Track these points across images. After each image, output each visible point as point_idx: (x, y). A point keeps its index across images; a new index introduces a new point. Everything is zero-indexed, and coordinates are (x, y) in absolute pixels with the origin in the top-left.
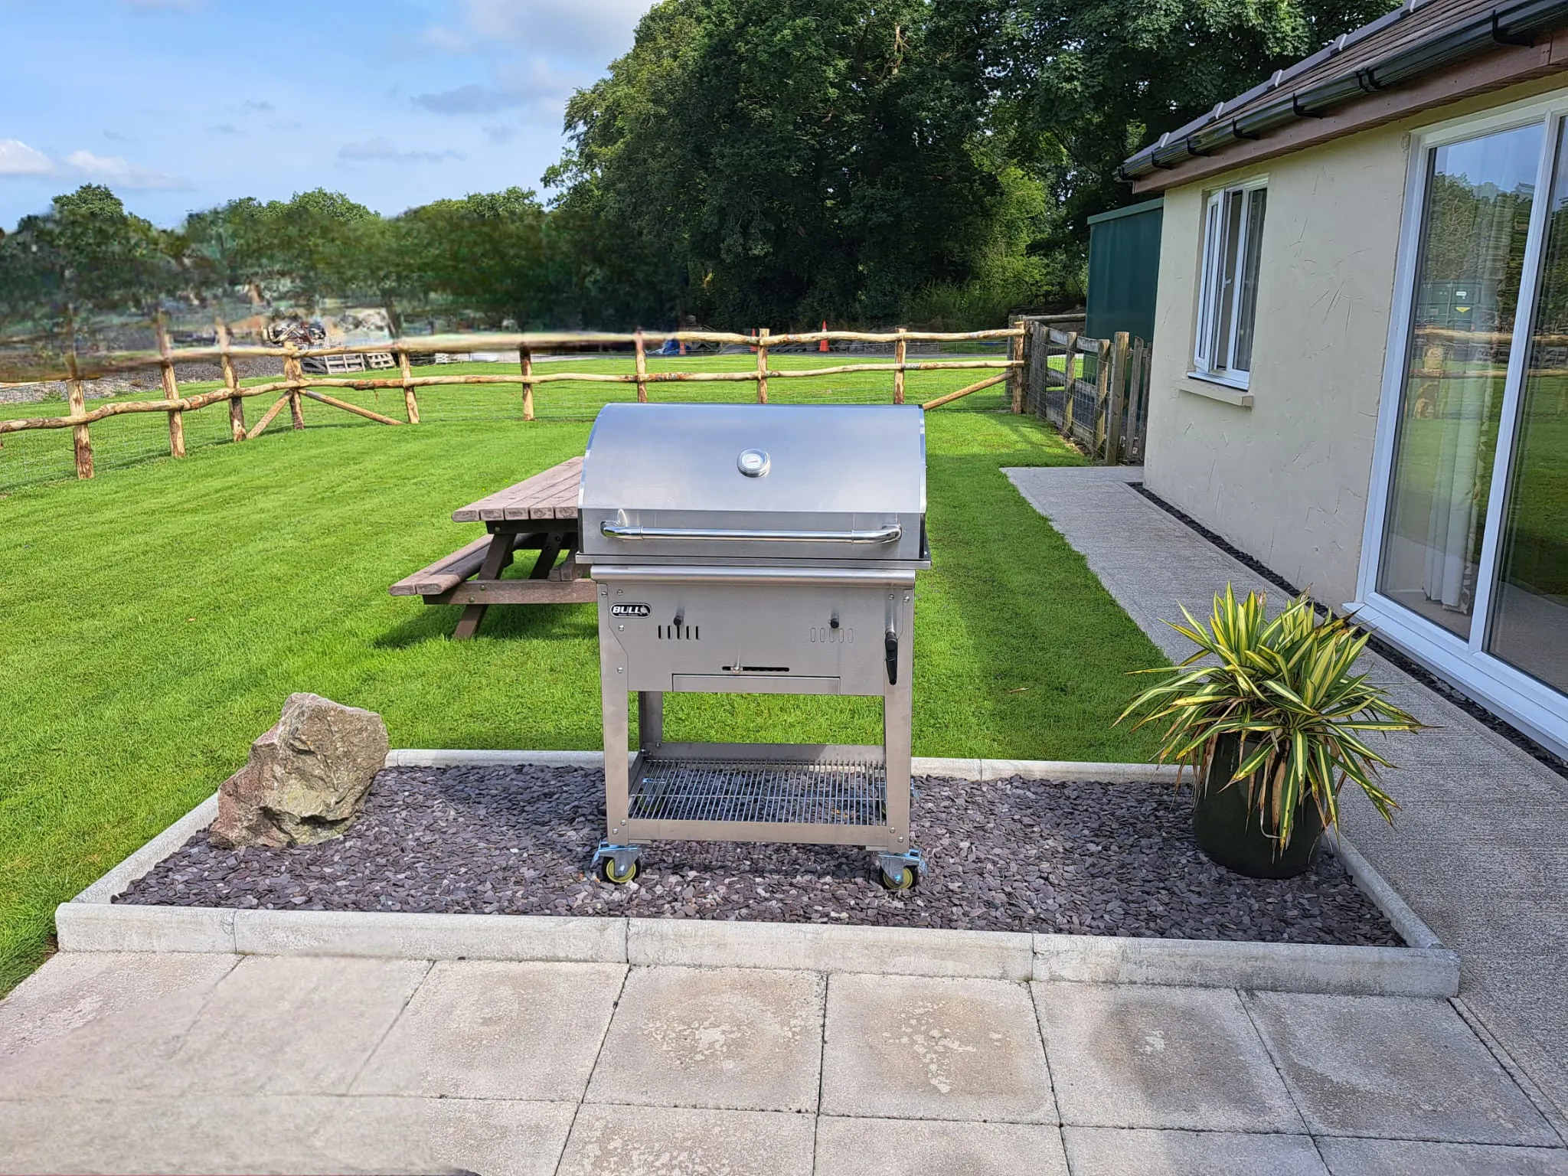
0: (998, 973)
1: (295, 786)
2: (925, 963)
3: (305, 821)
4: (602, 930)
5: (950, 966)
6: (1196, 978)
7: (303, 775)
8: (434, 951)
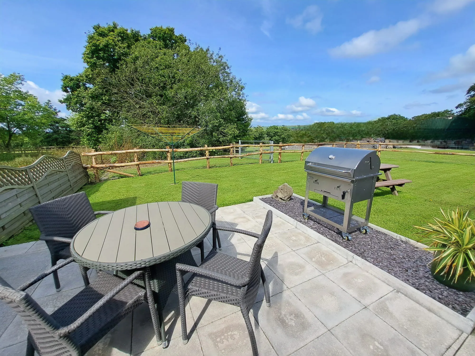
0: (346, 257)
1: (280, 194)
2: (334, 249)
3: (280, 198)
4: (294, 221)
5: (338, 252)
6: (386, 281)
7: (282, 193)
8: (278, 216)
